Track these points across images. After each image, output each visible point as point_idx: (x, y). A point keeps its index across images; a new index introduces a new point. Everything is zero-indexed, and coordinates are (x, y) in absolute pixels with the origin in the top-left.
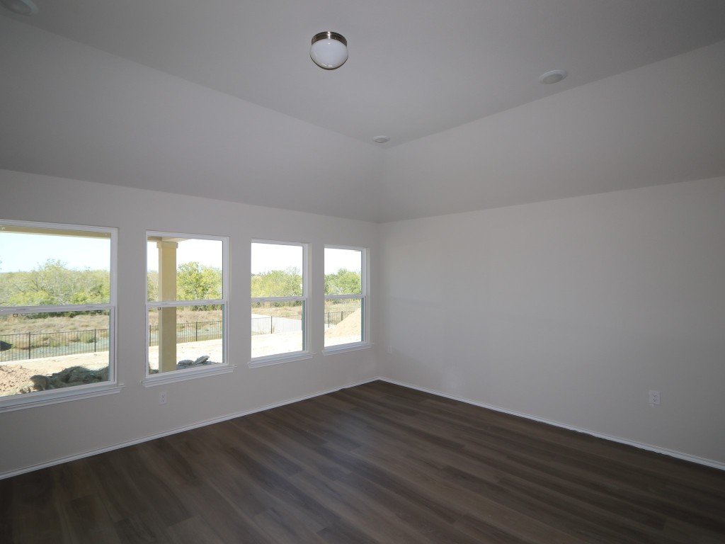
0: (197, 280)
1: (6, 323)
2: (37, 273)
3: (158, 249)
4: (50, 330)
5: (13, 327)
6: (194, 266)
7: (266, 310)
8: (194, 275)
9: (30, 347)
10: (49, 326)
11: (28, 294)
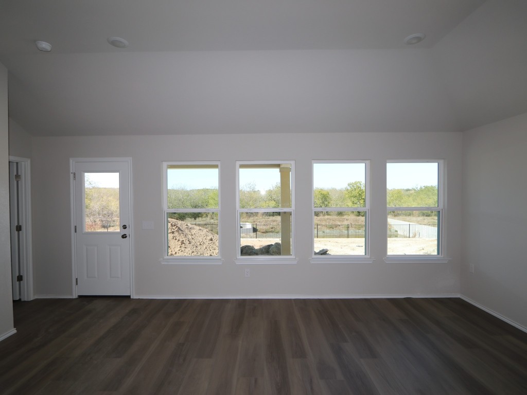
0: (360, 195)
1: (257, 218)
2: (272, 191)
3: (279, 173)
4: (275, 223)
5: (259, 220)
6: (358, 185)
7: (414, 219)
8: (357, 191)
9: (266, 232)
10: (274, 221)
11: (267, 202)
